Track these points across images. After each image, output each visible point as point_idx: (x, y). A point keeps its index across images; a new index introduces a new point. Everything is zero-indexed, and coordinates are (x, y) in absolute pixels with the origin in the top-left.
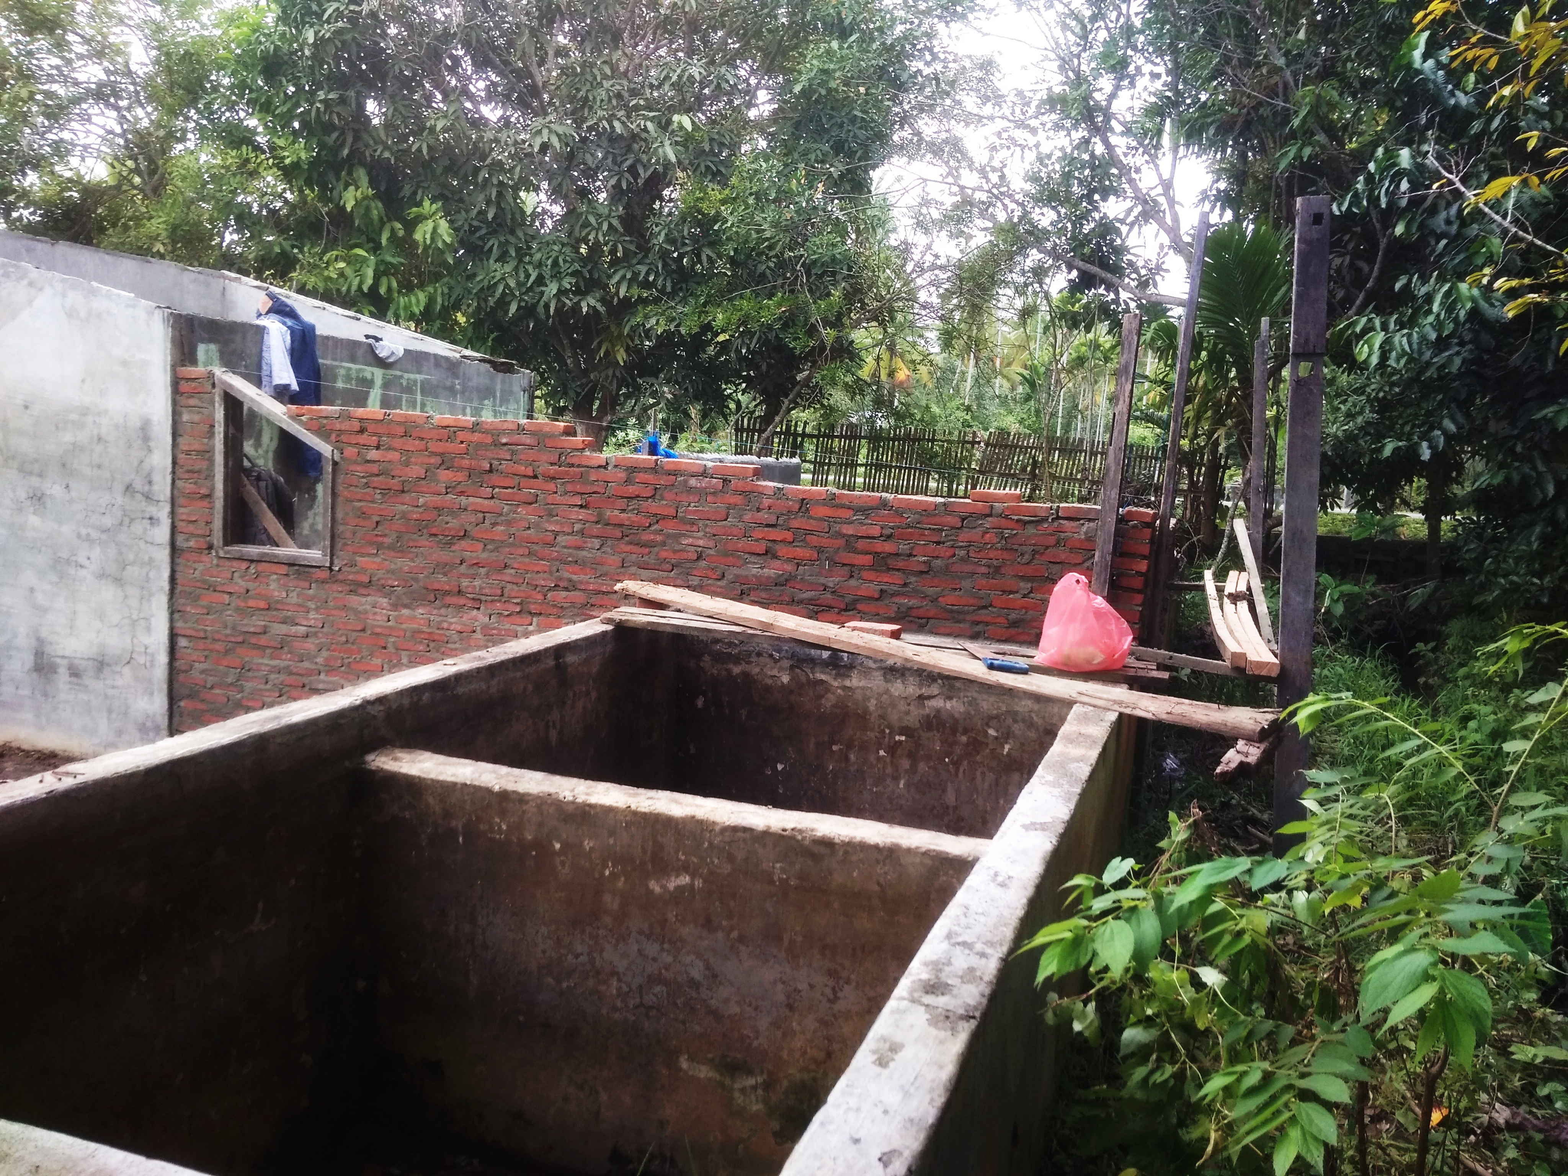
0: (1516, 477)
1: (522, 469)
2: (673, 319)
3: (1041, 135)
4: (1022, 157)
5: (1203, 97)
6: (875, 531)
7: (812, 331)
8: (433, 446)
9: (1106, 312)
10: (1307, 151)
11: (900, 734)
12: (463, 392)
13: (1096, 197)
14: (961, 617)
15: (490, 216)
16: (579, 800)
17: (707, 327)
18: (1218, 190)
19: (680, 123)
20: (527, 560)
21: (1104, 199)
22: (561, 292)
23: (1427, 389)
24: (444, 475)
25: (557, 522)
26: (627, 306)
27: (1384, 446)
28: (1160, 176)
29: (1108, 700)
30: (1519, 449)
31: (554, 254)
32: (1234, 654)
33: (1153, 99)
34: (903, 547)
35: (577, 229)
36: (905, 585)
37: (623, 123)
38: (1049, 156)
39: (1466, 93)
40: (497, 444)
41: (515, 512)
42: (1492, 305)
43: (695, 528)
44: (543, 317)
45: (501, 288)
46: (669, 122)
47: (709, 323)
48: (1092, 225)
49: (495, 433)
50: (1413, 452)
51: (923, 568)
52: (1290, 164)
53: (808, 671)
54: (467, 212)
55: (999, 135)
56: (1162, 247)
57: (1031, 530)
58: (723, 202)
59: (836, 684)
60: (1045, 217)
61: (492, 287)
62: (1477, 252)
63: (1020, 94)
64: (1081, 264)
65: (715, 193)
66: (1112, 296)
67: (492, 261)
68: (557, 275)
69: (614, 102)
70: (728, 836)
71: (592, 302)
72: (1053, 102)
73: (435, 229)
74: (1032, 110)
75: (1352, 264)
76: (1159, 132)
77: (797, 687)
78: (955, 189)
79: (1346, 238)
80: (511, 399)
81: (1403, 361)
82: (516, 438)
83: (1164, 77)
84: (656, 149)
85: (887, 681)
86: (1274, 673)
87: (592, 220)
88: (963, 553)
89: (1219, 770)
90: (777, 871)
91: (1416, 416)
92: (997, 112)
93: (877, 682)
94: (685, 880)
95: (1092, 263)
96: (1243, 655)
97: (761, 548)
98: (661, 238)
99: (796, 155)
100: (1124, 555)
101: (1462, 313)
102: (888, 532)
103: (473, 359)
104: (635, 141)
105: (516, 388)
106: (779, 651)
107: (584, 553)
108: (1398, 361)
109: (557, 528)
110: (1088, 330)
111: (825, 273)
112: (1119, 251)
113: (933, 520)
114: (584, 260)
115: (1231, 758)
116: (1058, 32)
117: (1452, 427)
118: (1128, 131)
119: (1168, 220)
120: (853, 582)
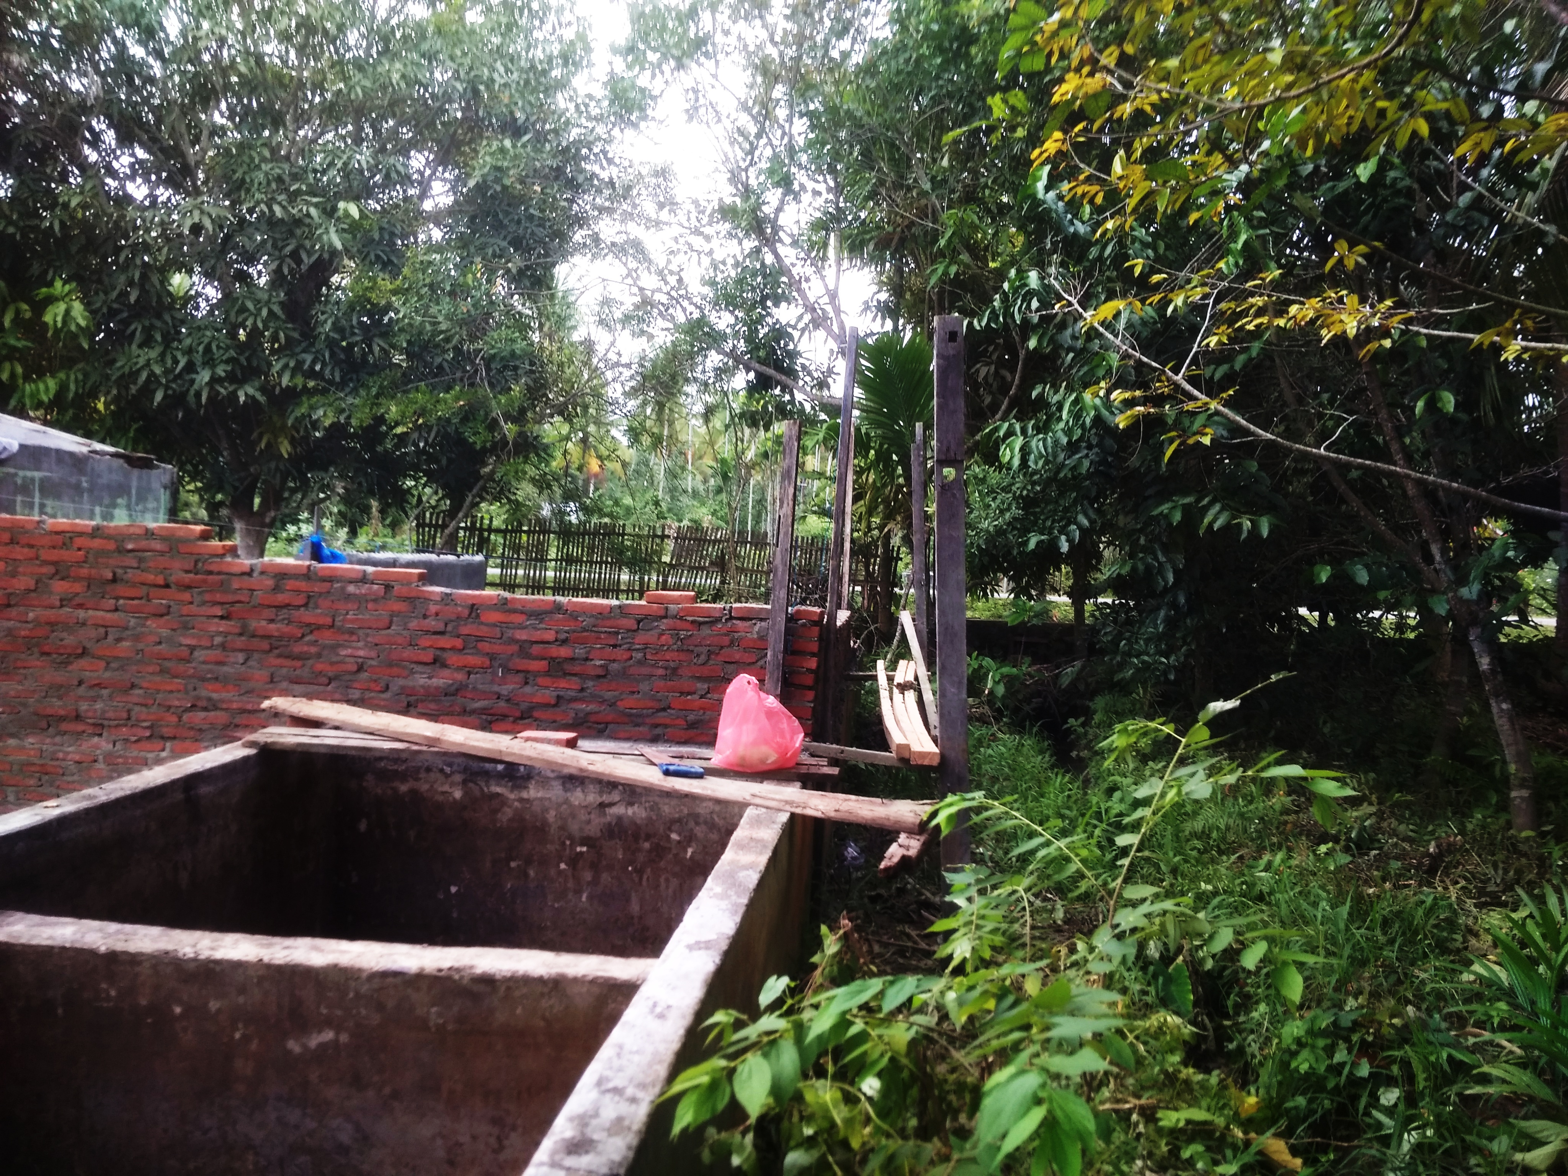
0: (1141, 567)
1: (150, 577)
2: (343, 411)
3: (715, 243)
4: (699, 263)
5: (863, 215)
6: (550, 636)
7: (493, 425)
8: (44, 554)
9: (783, 412)
10: (953, 269)
11: (582, 845)
12: (91, 491)
13: (769, 303)
14: (640, 720)
15: (133, 299)
16: (202, 957)
17: (380, 420)
18: (879, 302)
19: (346, 210)
20: (158, 679)
21: (776, 305)
22: (215, 380)
23: (1064, 486)
24: (59, 587)
25: (193, 636)
26: (292, 395)
27: (1028, 540)
28: (826, 286)
29: (780, 801)
30: (1142, 541)
31: (206, 340)
32: (899, 746)
33: (818, 214)
34: (580, 651)
35: (233, 314)
36: (582, 690)
37: (284, 207)
38: (724, 263)
39: (1083, 223)
40: (121, 551)
41: (144, 625)
42: (1112, 413)
43: (354, 638)
44: (194, 406)
45: (144, 375)
46: (335, 209)
47: (382, 415)
48: (766, 329)
49: (119, 538)
50: (1053, 544)
51: (600, 672)
52: (940, 278)
53: (483, 784)
54: (106, 293)
55: (676, 240)
56: (832, 351)
57: (706, 631)
58: (395, 292)
59: (512, 796)
60: (723, 321)
61: (134, 375)
62: (1098, 366)
63: (696, 203)
64: (757, 366)
65: (385, 283)
66: (787, 397)
67: (134, 347)
68: (210, 361)
69: (274, 186)
70: (376, 983)
71: (251, 391)
72: (727, 212)
73: (67, 312)
74: (705, 220)
75: (996, 372)
76: (825, 245)
77: (471, 802)
78: (635, 290)
79: (991, 348)
80: (150, 498)
81: (1041, 463)
82: (143, 544)
83: (825, 195)
84: (320, 235)
85: (566, 790)
86: (936, 762)
87: (250, 305)
88: (639, 655)
89: (882, 866)
90: (433, 1017)
91: (1055, 511)
92: (672, 219)
93: (556, 792)
94: (328, 1035)
95: (768, 366)
96: (907, 747)
97: (428, 657)
98: (328, 327)
99: (472, 249)
100: (795, 653)
101: (1088, 421)
102: (563, 636)
103: (103, 453)
104: (298, 227)
105: (156, 485)
106: (450, 765)
107: (225, 669)
108: (1036, 463)
109: (193, 642)
110: (767, 429)
111: (505, 367)
112: (793, 355)
113: (608, 623)
114: (241, 347)
115: (894, 853)
116: (727, 148)
117: (1085, 522)
118: (795, 243)
119: (835, 328)
120: (528, 689)
